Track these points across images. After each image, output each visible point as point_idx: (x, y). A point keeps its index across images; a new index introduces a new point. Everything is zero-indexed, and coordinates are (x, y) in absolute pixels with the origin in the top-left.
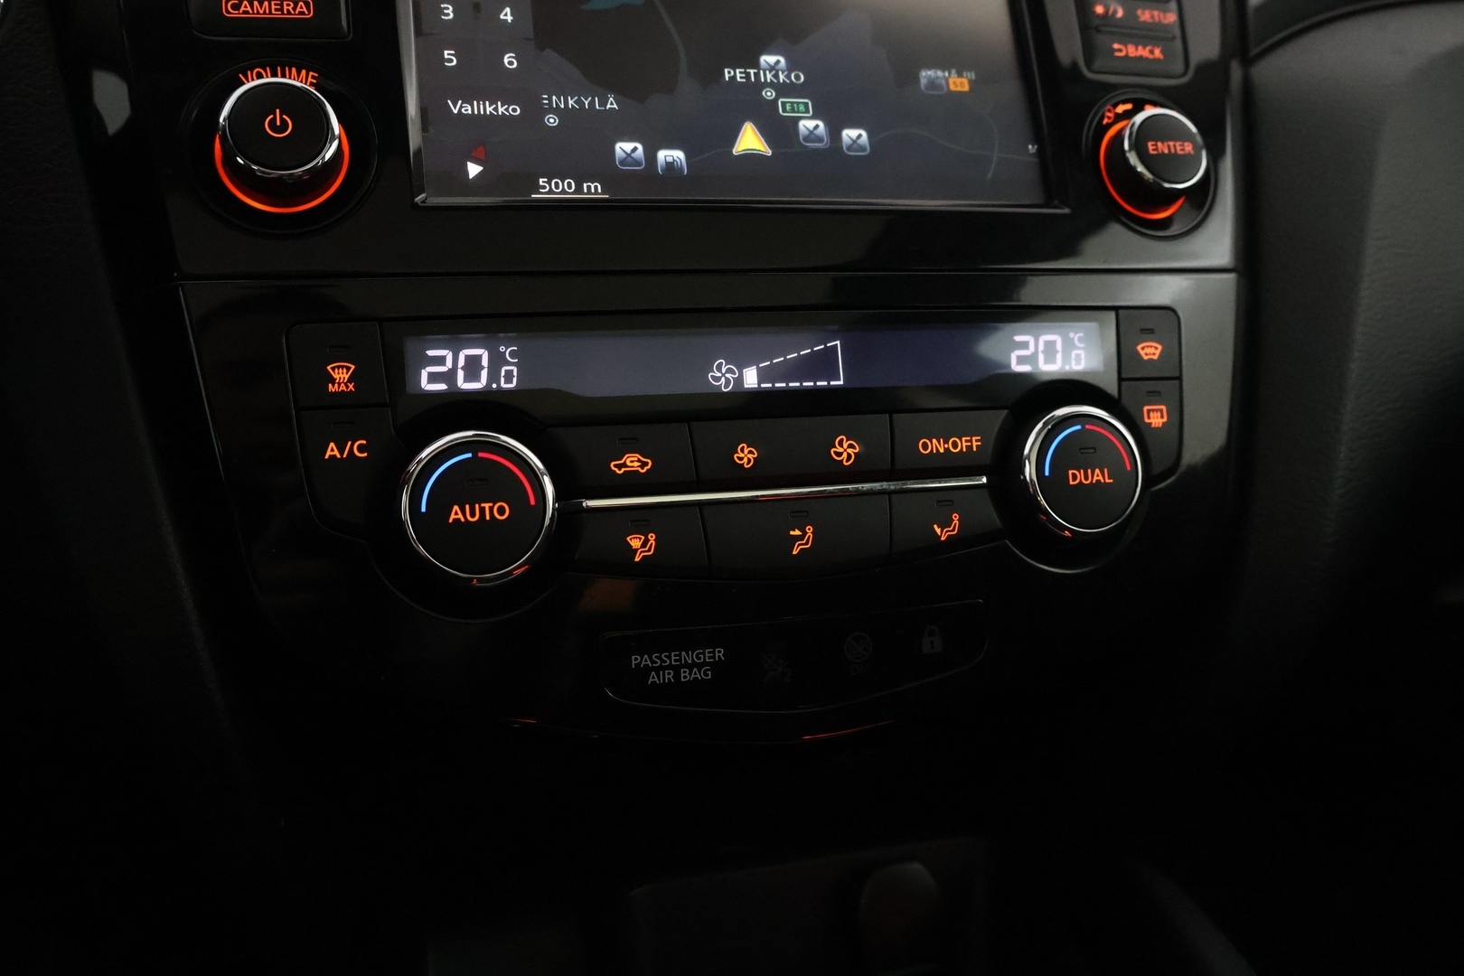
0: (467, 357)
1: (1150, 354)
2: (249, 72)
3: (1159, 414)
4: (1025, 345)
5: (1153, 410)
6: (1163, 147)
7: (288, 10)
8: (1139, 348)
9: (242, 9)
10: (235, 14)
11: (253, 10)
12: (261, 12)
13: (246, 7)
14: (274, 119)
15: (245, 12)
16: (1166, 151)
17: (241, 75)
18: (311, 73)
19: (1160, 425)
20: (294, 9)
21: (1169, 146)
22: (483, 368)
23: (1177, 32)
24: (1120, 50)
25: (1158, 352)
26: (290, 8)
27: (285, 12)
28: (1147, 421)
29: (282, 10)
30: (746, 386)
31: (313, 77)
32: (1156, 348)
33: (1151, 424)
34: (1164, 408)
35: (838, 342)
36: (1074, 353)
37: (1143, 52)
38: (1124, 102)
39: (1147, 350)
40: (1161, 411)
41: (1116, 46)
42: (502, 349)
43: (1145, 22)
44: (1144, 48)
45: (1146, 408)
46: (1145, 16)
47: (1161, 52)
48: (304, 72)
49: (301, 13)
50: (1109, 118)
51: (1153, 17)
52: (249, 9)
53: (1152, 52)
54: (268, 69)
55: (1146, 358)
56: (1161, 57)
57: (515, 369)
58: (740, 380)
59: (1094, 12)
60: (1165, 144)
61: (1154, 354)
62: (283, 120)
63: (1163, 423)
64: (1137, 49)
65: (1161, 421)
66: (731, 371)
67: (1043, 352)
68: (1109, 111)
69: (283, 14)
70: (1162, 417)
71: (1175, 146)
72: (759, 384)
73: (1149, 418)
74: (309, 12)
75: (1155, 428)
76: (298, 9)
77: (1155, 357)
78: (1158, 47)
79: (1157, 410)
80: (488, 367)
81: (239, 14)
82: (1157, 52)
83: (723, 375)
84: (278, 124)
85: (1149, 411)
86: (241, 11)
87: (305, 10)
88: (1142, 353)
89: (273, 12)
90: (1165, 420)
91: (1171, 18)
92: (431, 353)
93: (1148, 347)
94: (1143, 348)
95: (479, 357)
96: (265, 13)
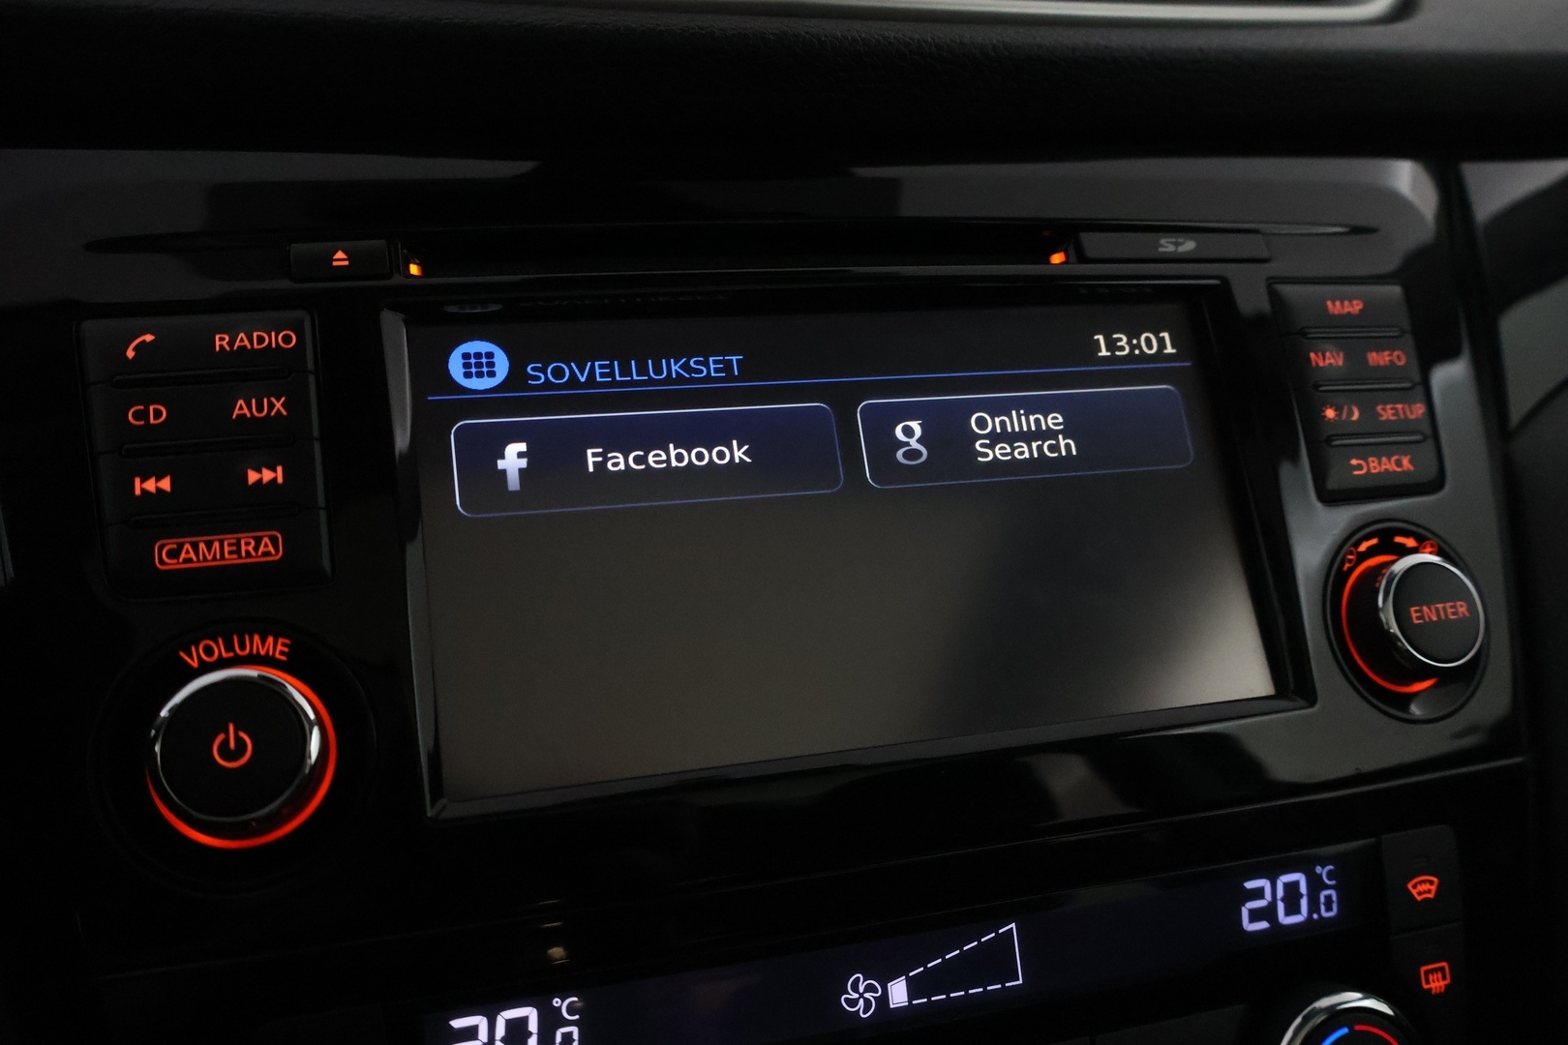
0: (509, 1023)
1: (1425, 892)
2: (193, 649)
3: (1440, 975)
4: (1258, 894)
5: (1432, 971)
6: (1430, 613)
7: (247, 552)
8: (1410, 886)
9: (183, 555)
10: (172, 564)
11: (197, 554)
12: (209, 558)
13: (188, 552)
14: (226, 741)
15: (188, 560)
16: (1435, 618)
17: (182, 654)
18: (280, 641)
19: (1443, 990)
20: (256, 549)
21: (1437, 609)
22: (531, 1034)
23: (1427, 429)
24: (1360, 467)
25: (1433, 888)
26: (250, 548)
27: (243, 554)
28: (1425, 986)
29: (238, 551)
30: (892, 1006)
31: (283, 645)
32: (1431, 883)
33: (1431, 989)
34: (1445, 964)
35: (1013, 925)
36: (1324, 893)
37: (1388, 465)
38: (1367, 538)
39: (1421, 888)
40: (1442, 969)
41: (1354, 462)
42: (556, 1002)
43: (1388, 421)
44: (1389, 460)
45: (1423, 969)
46: (1387, 413)
47: (1411, 462)
48: (270, 640)
49: (267, 554)
50: (1350, 561)
51: (1396, 414)
52: (192, 555)
53: (1399, 463)
54: (220, 641)
55: (1419, 898)
56: (1412, 468)
57: (575, 1030)
58: (884, 1000)
59: (1325, 417)
60: (1432, 607)
61: (1429, 891)
62: (240, 743)
63: (1446, 986)
64: (1380, 464)
65: (1442, 983)
66: (870, 988)
67: (1283, 900)
68: (1351, 553)
69: (240, 557)
70: (1444, 978)
71: (1444, 608)
72: (910, 1001)
73: (1428, 982)
74: (277, 551)
75: (1436, 994)
76: (262, 549)
77: (1431, 896)
78: (1406, 455)
79: (1436, 970)
80: (539, 1034)
81: (178, 563)
82: (1405, 461)
83: (861, 995)
84: (232, 745)
85: (1427, 973)
86: (181, 560)
87: (271, 549)
88: (1414, 892)
89: (227, 555)
90: (1448, 982)
91: (1419, 410)
92: (458, 1023)
93: (1421, 882)
94: (1414, 887)
95: (524, 1020)
96: (214, 559)
